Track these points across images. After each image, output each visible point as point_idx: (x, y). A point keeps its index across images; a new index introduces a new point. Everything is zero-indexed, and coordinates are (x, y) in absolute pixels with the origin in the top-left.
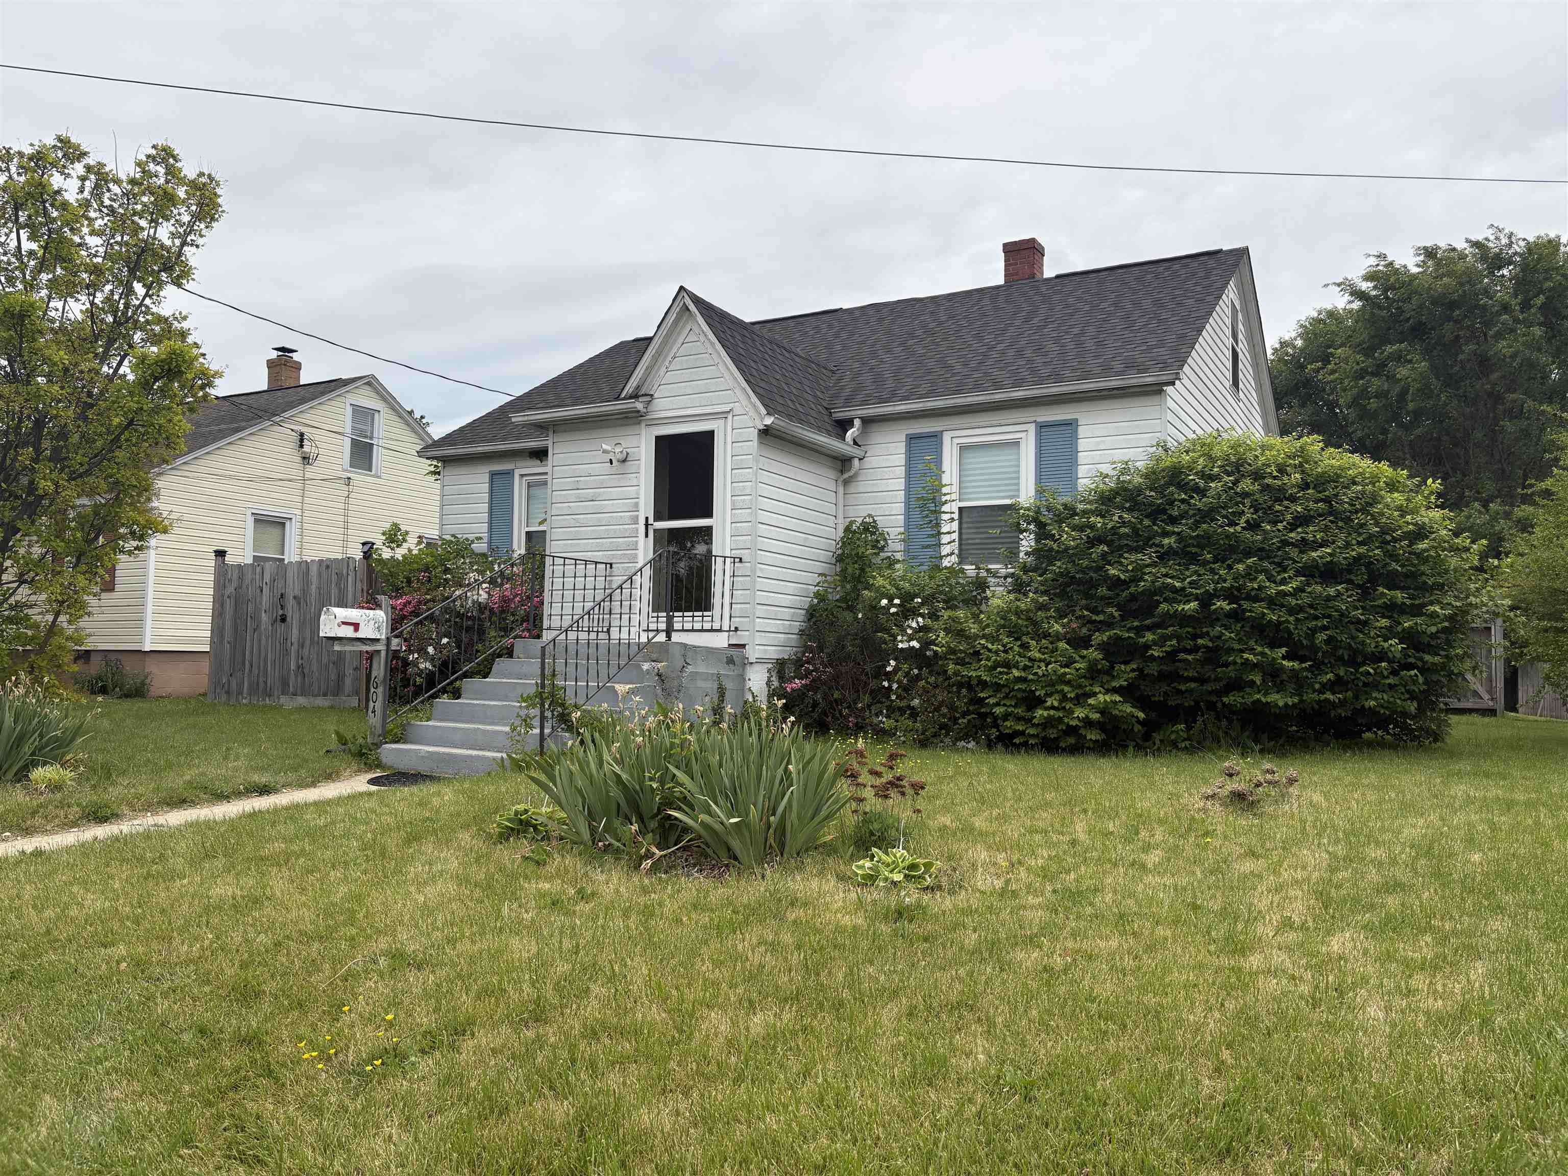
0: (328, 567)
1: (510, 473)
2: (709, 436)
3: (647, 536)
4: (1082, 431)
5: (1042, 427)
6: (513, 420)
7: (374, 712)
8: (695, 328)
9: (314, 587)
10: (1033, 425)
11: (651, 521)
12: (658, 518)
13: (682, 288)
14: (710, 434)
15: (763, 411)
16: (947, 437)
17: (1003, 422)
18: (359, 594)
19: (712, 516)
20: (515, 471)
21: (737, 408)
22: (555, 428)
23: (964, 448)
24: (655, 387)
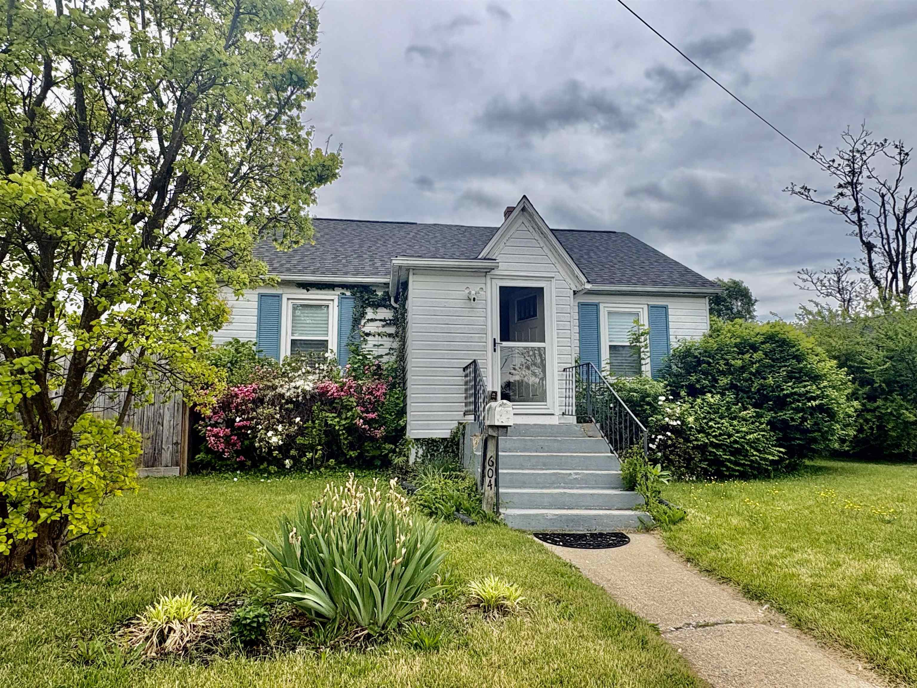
1: (278, 296)
2: (540, 291)
3: (495, 350)
4: (670, 311)
5: (652, 307)
6: (394, 262)
7: (490, 485)
8: (527, 223)
10: (646, 306)
11: (498, 341)
12: (502, 340)
13: (524, 196)
14: (542, 289)
15: (584, 280)
16: (601, 306)
19: (544, 341)
20: (283, 295)
21: (558, 276)
22: (414, 271)
23: (609, 313)
24: (496, 255)
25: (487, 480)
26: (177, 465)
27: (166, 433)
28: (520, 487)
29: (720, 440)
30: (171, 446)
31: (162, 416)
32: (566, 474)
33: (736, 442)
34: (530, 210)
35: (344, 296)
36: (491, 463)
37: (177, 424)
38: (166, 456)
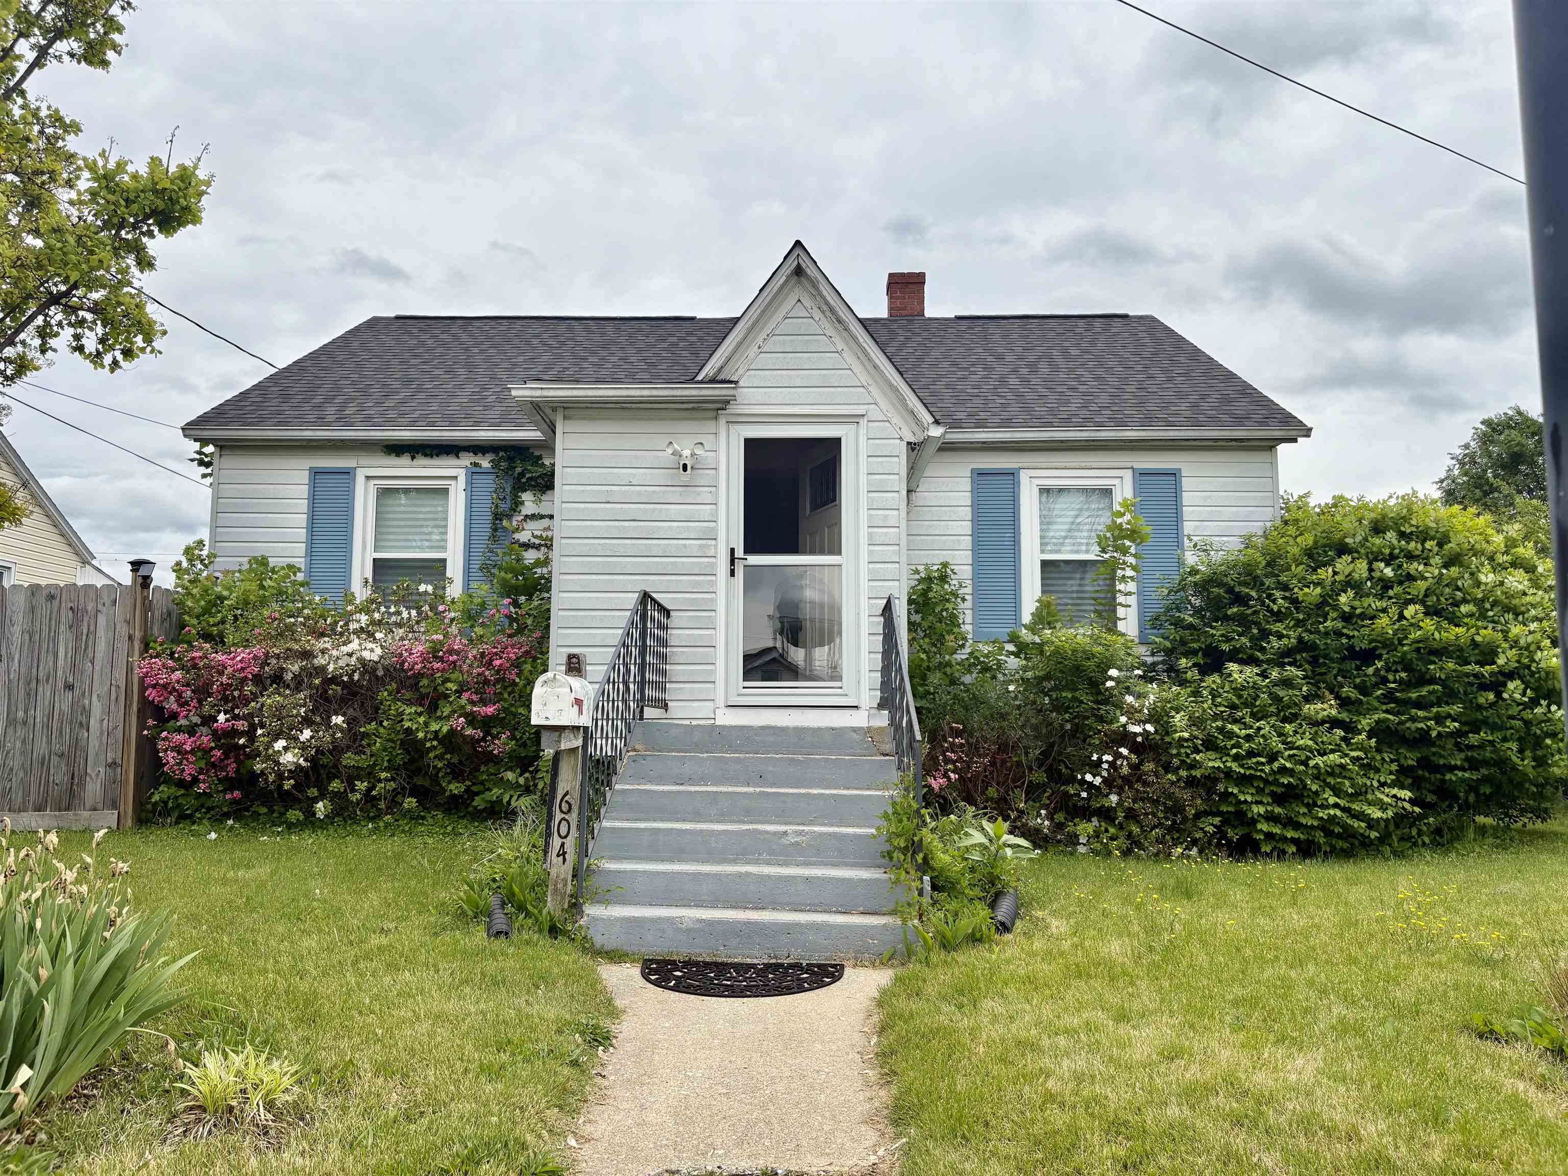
0: (51, 597)
1: (348, 473)
2: (835, 444)
3: (732, 573)
4: (1186, 483)
5: (1141, 475)
6: (514, 393)
7: (562, 854)
8: (807, 302)
9: (17, 630)
10: (1130, 472)
11: (740, 553)
12: (749, 550)
13: (798, 243)
14: (837, 442)
15: (928, 418)
16: (1024, 476)
17: (1094, 465)
18: (123, 646)
19: (839, 553)
20: (358, 470)
21: (874, 413)
22: (567, 412)
23: (1045, 491)
24: (740, 372)
25: (556, 842)
26: (114, 805)
27: (94, 744)
28: (671, 860)
29: (1250, 768)
30: (102, 770)
31: (86, 711)
32: (775, 833)
33: (1283, 770)
34: (811, 271)
35: (478, 470)
36: (565, 807)
37: (117, 727)
38: (93, 788)
